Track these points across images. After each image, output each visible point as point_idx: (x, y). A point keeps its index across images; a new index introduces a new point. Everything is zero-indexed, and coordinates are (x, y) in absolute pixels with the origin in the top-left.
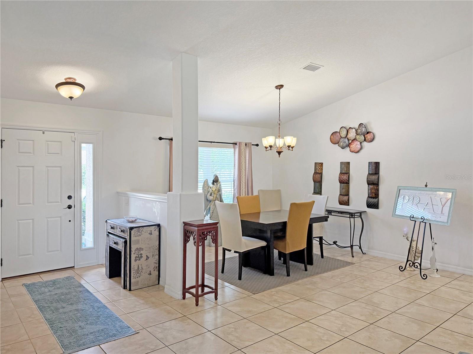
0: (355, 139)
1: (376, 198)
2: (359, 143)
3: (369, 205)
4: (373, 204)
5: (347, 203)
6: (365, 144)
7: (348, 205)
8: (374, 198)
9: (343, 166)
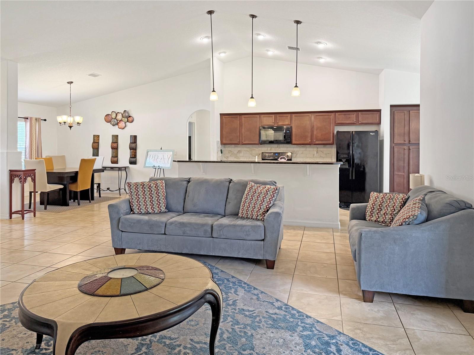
0: (121, 120)
1: (135, 158)
2: (124, 123)
3: (131, 163)
4: (133, 162)
5: (117, 162)
6: (128, 123)
7: (117, 163)
8: (133, 158)
9: (114, 137)
